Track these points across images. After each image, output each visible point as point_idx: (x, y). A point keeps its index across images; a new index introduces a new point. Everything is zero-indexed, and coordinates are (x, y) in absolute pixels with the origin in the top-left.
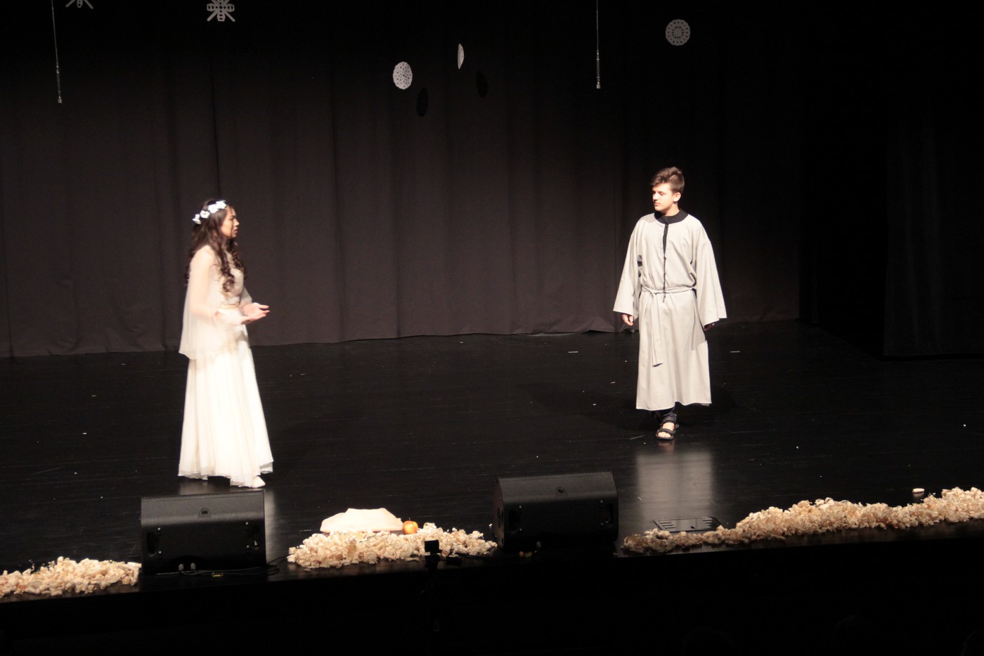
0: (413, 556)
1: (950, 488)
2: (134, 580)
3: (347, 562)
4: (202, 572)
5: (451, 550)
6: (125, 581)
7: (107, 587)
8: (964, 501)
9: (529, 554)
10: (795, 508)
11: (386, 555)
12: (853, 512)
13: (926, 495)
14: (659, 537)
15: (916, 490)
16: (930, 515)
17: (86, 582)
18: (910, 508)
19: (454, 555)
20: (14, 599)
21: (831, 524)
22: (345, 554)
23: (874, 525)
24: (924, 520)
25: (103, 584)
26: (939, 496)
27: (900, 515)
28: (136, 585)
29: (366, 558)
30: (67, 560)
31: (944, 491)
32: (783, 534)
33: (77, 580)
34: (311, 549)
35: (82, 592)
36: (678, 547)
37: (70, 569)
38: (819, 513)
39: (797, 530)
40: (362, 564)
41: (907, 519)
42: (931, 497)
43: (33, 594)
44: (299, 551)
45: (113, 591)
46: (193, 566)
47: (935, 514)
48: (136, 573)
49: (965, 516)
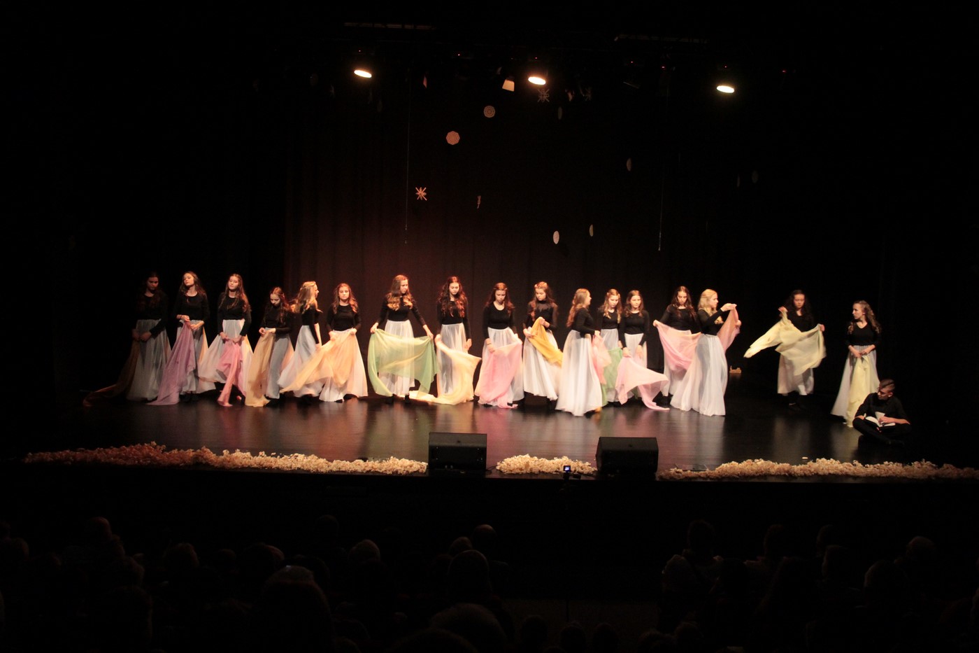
0: (556, 471)
1: (820, 458)
2: (424, 471)
3: (524, 472)
4: (456, 470)
5: (575, 471)
6: (420, 471)
7: (412, 473)
8: (827, 465)
9: (613, 476)
10: (745, 463)
11: (544, 470)
12: (773, 467)
13: (808, 461)
14: (678, 472)
15: (804, 458)
16: (810, 471)
17: (403, 469)
18: (800, 467)
19: (576, 473)
20: (370, 474)
21: (762, 472)
22: (524, 467)
23: (783, 473)
24: (807, 473)
25: (410, 471)
26: (815, 461)
27: (795, 470)
28: (425, 473)
29: (533, 471)
30: (395, 458)
31: (817, 459)
32: (738, 475)
33: (399, 468)
34: (508, 464)
35: (401, 474)
36: (686, 478)
37: (396, 462)
38: (756, 466)
39: (745, 474)
40: (532, 473)
41: (799, 472)
42: (811, 462)
43: (379, 472)
44: (502, 465)
45: (415, 475)
46: (452, 467)
47: (813, 470)
48: (426, 468)
49: (826, 472)
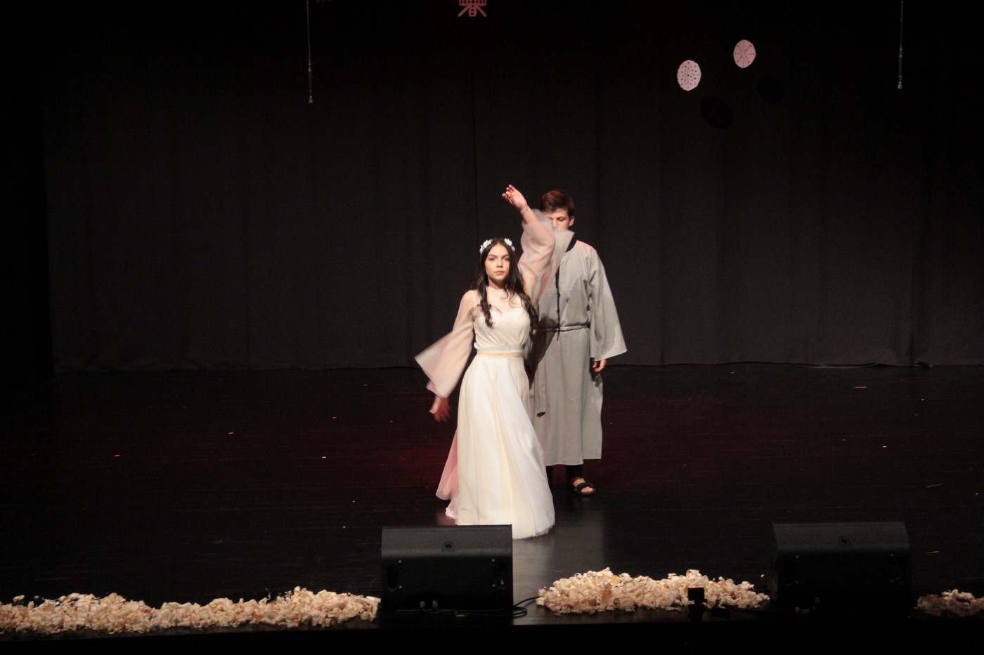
0: (674, 605)
2: (373, 615)
3: (601, 608)
4: (445, 611)
5: (718, 601)
6: (364, 616)
7: (344, 622)
9: (806, 611)
11: (645, 602)
14: (962, 600)
17: (323, 615)
19: (720, 607)
20: (250, 629)
22: (599, 599)
25: (341, 617)
28: (374, 621)
29: (622, 605)
30: (304, 591)
33: (314, 612)
34: (562, 592)
35: (319, 626)
37: (307, 600)
40: (618, 611)
43: (269, 625)
44: (549, 594)
45: (350, 626)
46: (435, 603)
48: (375, 609)
